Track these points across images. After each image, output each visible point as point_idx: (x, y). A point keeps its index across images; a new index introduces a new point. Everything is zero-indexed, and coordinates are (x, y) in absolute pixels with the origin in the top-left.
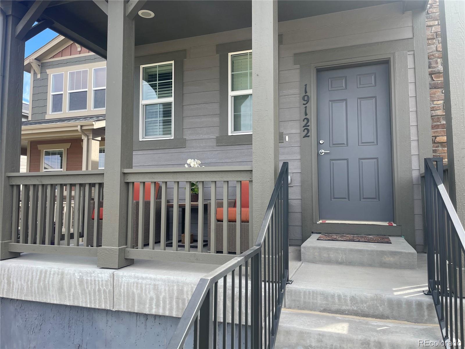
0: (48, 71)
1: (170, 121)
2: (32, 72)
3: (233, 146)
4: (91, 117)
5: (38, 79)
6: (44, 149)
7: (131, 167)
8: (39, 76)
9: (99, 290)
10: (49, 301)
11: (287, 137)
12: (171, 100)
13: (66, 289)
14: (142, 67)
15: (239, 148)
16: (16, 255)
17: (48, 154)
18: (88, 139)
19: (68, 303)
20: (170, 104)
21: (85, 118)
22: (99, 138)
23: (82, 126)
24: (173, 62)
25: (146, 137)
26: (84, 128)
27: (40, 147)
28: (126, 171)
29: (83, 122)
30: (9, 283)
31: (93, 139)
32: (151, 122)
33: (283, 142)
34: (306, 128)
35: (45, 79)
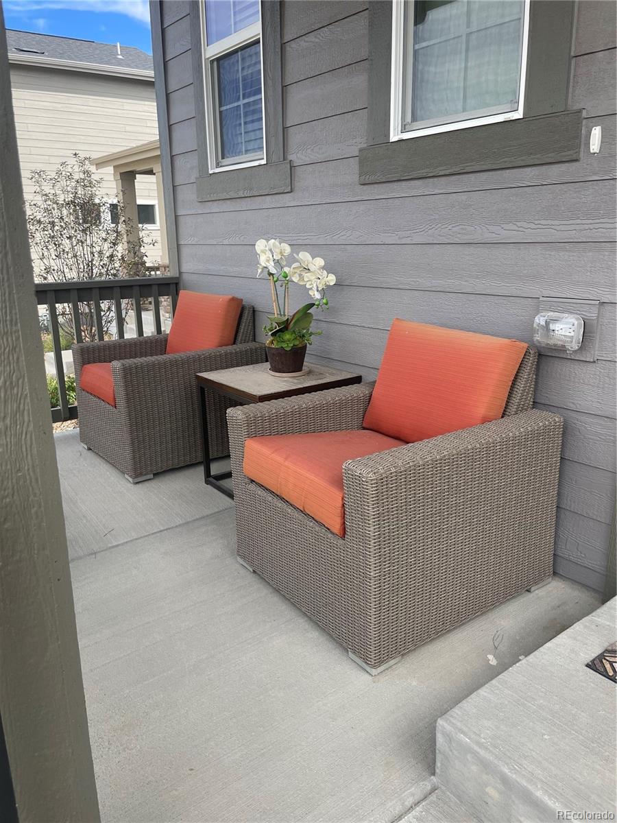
3: (404, 183)
11: (596, 133)
15: (420, 192)
20: (255, 48)
25: (226, 161)
33: (577, 160)
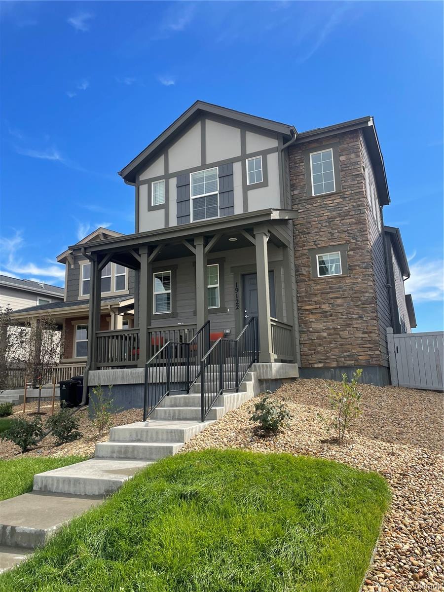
0: (80, 262)
1: (170, 303)
2: (67, 263)
4: (115, 297)
5: (72, 269)
6: (76, 324)
7: (151, 326)
8: (72, 267)
9: (139, 376)
10: (117, 384)
11: (228, 310)
12: (170, 291)
13: (125, 377)
14: (154, 274)
16: (99, 368)
17: (79, 328)
18: (115, 315)
19: (126, 383)
20: (170, 293)
21: (111, 298)
22: (123, 314)
23: (111, 306)
24: (171, 271)
25: (157, 312)
26: (112, 307)
27: (73, 322)
28: (149, 327)
29: (112, 302)
30: (99, 379)
31: (118, 315)
32: (160, 304)
33: (227, 312)
34: (237, 304)
35: (78, 268)
